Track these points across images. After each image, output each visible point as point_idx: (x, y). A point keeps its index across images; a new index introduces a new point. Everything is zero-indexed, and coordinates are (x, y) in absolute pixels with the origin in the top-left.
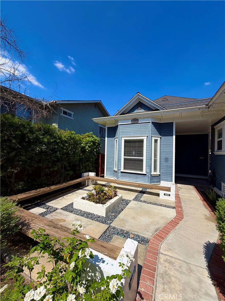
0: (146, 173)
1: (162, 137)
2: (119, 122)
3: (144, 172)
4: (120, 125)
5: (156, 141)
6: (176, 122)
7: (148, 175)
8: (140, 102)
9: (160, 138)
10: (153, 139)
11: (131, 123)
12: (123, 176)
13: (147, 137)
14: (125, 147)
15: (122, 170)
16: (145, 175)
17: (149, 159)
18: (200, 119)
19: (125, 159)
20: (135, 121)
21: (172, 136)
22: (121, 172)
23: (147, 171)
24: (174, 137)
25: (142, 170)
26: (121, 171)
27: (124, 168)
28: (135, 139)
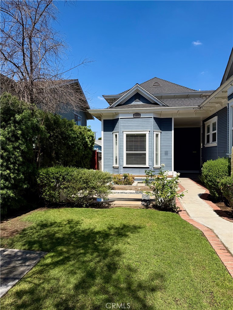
0: (149, 167)
1: (162, 132)
2: (120, 115)
3: (147, 166)
4: (121, 118)
5: (157, 135)
6: (174, 118)
7: (151, 168)
8: (137, 93)
9: (160, 133)
10: (155, 133)
11: (133, 117)
12: (126, 171)
13: (149, 132)
14: (127, 141)
15: (125, 165)
16: (148, 168)
17: (151, 153)
18: (194, 116)
19: (127, 154)
20: (137, 115)
21: (171, 130)
22: (124, 168)
23: (150, 164)
24: (173, 131)
25: (145, 164)
26: (123, 166)
27: (127, 164)
28: (137, 134)
